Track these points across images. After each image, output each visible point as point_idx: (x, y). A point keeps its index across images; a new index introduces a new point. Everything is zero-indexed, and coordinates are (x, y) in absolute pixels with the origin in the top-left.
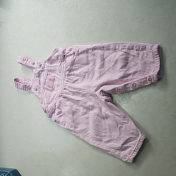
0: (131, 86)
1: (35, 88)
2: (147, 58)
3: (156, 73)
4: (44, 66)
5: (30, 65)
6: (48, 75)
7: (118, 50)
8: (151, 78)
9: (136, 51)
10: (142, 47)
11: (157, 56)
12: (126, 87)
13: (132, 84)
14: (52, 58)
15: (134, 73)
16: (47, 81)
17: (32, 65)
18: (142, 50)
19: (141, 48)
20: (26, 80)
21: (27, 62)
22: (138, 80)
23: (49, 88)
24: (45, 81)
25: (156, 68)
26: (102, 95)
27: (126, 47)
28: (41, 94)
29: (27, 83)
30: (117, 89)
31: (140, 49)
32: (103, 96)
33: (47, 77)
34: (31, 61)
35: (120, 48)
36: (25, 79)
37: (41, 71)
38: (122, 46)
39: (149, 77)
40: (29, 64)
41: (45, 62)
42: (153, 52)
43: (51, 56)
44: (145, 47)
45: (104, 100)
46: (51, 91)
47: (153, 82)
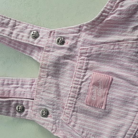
1: (40, 109)
4: (74, 42)
5: (24, 38)
6: (86, 69)
14: (107, 17)
16: (86, 88)
17: (31, 39)
20: (8, 84)
21: (15, 32)
23: (93, 110)
24: (80, 88)
28: (62, 126)
29: (12, 92)
33: (84, 76)
34: (26, 28)
36: (6, 82)
37: (65, 57)
40: (20, 37)
41: (80, 31)
43: (104, 12)
46: (98, 117)
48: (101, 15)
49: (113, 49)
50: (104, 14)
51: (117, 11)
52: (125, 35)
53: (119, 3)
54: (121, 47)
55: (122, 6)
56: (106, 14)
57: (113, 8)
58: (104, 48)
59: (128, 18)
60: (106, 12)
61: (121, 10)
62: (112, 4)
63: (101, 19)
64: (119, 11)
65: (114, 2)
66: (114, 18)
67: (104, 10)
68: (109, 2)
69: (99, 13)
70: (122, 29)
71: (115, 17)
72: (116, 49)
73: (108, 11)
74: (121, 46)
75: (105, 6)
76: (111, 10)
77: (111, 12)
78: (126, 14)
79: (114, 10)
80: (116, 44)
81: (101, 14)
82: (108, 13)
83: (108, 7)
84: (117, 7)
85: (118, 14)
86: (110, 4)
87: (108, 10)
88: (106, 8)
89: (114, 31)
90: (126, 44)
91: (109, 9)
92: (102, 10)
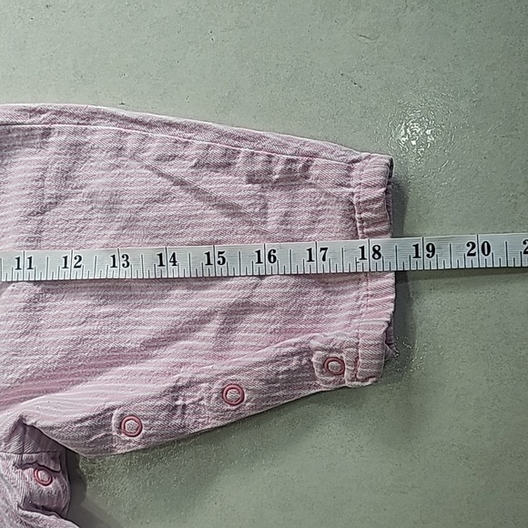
0: (209, 398)
2: (310, 230)
3: (373, 327)
7: (133, 157)
8: (341, 361)
9: (250, 181)
10: (289, 161)
11: (378, 228)
12: (179, 402)
13: (217, 386)
15: (232, 313)
18: (288, 179)
19: (279, 168)
22: (257, 364)
25: (372, 300)
26: (16, 458)
27: (190, 152)
30: (122, 417)
31: (270, 172)
32: (22, 466)
35: (153, 149)
38: (164, 140)
39: (331, 350)
42: (355, 200)
44: (306, 167)
45: (20, 499)
47: (347, 384)
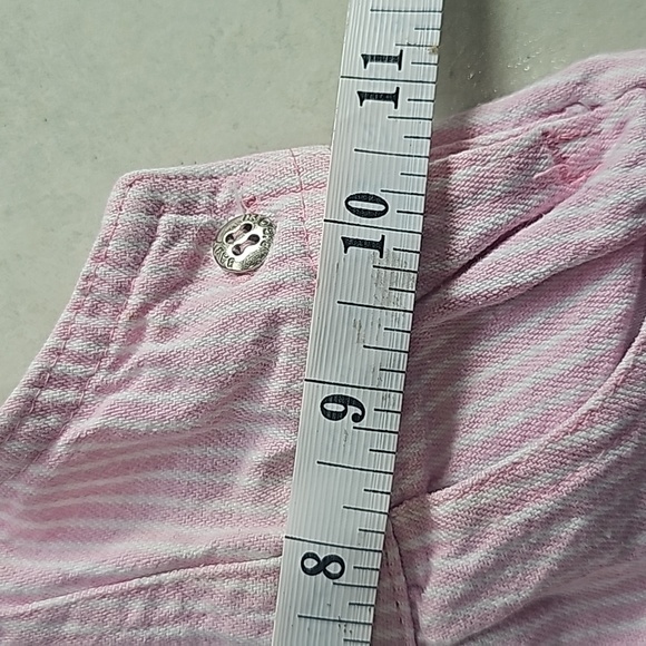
43: (46, 380)
48: (29, 408)
49: (146, 623)
50: (49, 395)
51: (140, 365)
52: (223, 518)
53: (144, 309)
54: (201, 606)
55: (166, 331)
56: (70, 395)
57: (113, 348)
58: (83, 620)
59: (224, 402)
60: (63, 381)
61: (164, 360)
62: (99, 323)
63: (33, 437)
64: (153, 365)
65: (108, 309)
66: (125, 415)
67: (50, 370)
68: (78, 308)
69: (12, 396)
70: (196, 477)
71: (135, 405)
72: (164, 621)
73: (79, 370)
74: (198, 594)
75: (50, 342)
76: (98, 358)
77: (99, 378)
78: (203, 383)
79: (120, 359)
80: (160, 585)
81: (32, 401)
82: (82, 382)
83: (76, 345)
84: (135, 335)
85: (153, 388)
86: (82, 319)
87: (79, 361)
88: (57, 352)
89: (151, 488)
90: (232, 585)
91: (81, 359)
92: (32, 370)
